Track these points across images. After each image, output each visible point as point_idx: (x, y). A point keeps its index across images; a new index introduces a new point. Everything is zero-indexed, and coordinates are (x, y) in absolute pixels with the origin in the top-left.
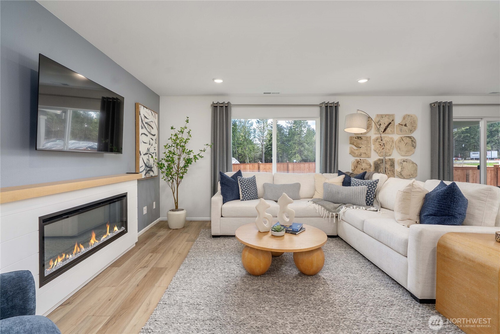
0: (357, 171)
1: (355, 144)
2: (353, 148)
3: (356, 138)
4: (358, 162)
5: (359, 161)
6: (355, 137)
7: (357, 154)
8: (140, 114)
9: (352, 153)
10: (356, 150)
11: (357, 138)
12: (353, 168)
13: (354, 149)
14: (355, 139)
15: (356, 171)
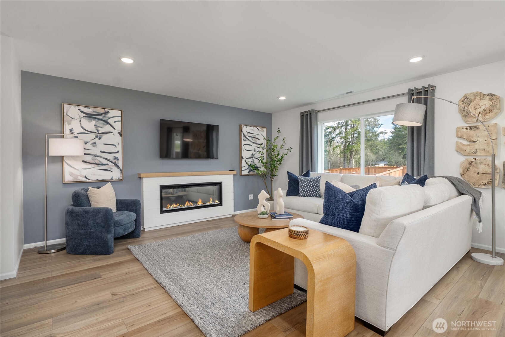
0: (468, 175)
1: (465, 137)
2: (461, 144)
3: (467, 129)
4: (470, 163)
5: (472, 162)
6: (465, 128)
7: (468, 151)
8: (242, 132)
9: (460, 150)
10: (467, 145)
11: (469, 128)
12: (461, 172)
13: (464, 145)
14: (465, 130)
15: (466, 176)
